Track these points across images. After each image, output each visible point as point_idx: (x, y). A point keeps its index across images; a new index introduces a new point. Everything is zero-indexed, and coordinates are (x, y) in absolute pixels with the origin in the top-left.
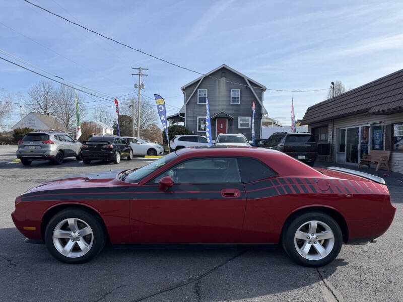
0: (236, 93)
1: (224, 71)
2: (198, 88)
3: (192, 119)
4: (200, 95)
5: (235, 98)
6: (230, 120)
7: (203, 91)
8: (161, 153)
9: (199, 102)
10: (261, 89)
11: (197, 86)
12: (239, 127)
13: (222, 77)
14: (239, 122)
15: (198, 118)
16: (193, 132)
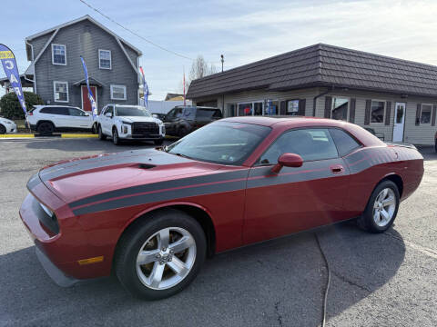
0: (106, 55)
1: (87, 24)
2: (52, 42)
3: (46, 84)
4: (55, 52)
5: (105, 61)
6: (100, 88)
7: (59, 47)
8: (12, 130)
9: (55, 61)
10: (136, 54)
11: (51, 39)
12: (112, 98)
13: (85, 32)
14: (112, 91)
15: (55, 83)
16: (49, 102)
